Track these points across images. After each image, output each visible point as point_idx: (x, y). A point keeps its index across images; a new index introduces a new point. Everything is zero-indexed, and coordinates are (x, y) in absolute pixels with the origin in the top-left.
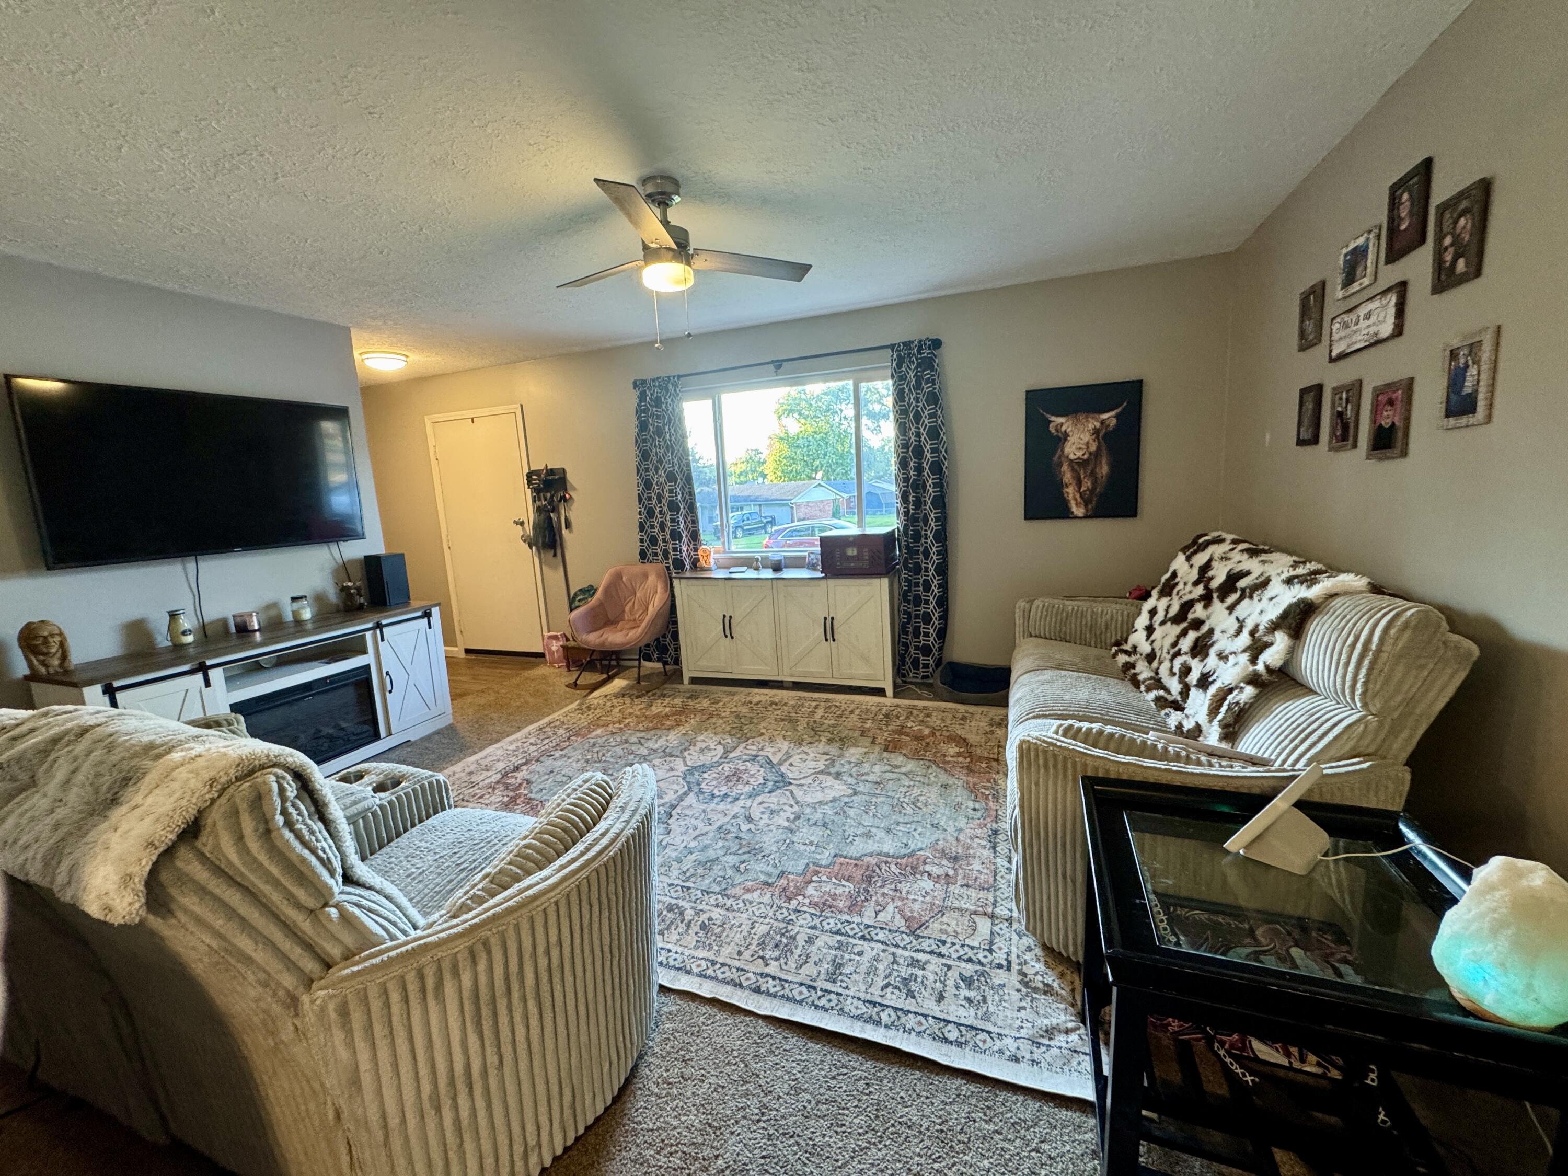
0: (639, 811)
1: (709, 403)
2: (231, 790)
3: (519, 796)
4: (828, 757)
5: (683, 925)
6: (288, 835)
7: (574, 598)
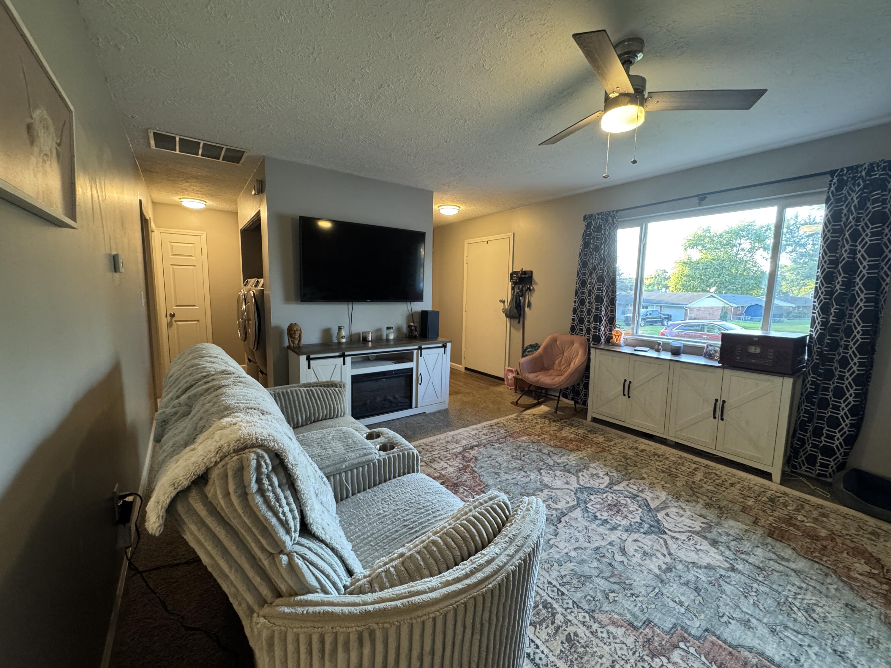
0: (524, 549)
1: (638, 229)
2: (226, 459)
3: (468, 466)
4: (705, 521)
5: (553, 627)
6: (259, 499)
7: (526, 350)
